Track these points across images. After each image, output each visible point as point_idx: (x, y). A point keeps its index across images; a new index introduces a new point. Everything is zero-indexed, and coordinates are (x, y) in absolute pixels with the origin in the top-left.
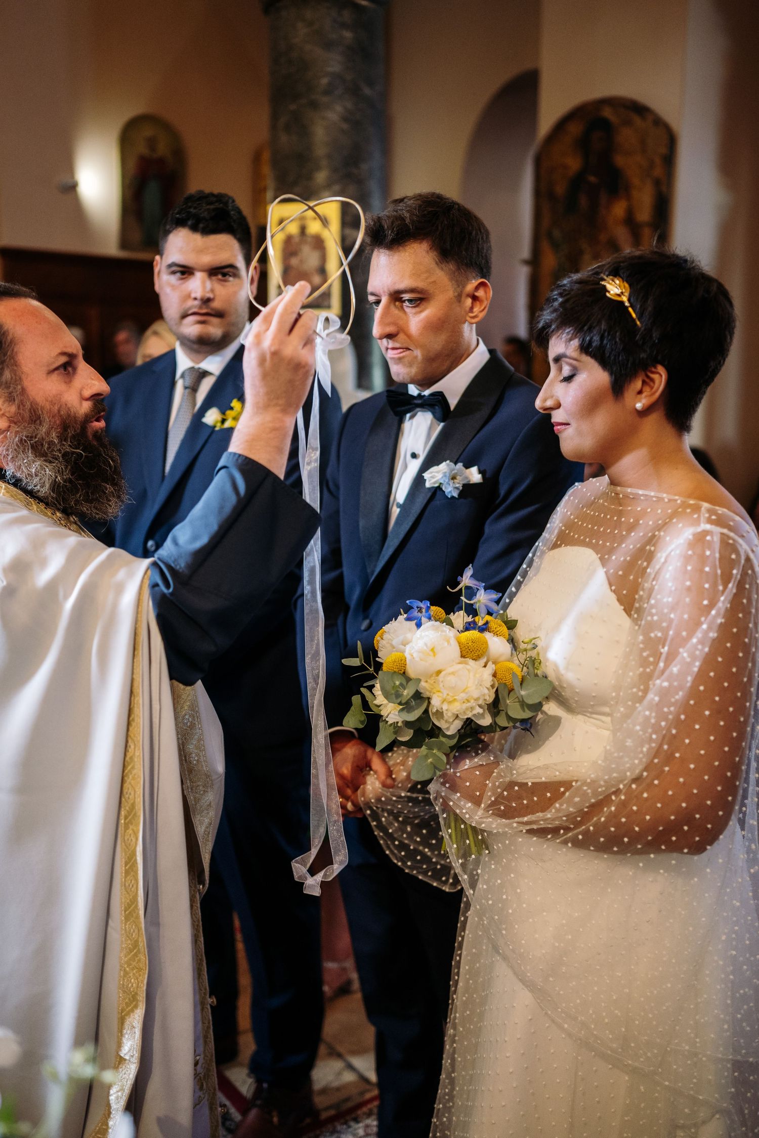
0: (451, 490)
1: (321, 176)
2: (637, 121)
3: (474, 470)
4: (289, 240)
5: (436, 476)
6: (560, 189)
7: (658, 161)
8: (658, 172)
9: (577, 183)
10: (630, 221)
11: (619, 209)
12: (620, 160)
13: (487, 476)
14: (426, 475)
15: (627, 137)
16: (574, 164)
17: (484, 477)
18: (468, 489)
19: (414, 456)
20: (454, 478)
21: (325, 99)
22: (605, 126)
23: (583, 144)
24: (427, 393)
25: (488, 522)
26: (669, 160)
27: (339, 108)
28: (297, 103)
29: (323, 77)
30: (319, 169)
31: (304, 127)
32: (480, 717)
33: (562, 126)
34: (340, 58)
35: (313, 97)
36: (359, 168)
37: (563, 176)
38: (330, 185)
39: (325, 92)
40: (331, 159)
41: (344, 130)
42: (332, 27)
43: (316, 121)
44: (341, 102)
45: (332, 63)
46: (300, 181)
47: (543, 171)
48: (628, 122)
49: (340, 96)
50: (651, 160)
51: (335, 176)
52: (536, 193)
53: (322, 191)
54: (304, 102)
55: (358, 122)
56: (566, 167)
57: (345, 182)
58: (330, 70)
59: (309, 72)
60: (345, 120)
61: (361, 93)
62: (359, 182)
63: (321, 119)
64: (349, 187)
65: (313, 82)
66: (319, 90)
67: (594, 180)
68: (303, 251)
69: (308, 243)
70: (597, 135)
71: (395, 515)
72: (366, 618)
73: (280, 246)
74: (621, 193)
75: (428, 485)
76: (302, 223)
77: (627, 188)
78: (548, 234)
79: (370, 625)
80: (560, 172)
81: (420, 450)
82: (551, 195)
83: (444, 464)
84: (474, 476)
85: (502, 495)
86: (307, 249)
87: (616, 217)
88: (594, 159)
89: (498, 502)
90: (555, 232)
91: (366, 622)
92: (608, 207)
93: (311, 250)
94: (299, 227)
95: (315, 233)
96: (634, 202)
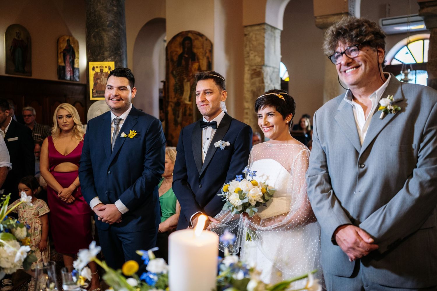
0: (222, 148)
1: (106, 54)
2: (200, 38)
3: (228, 142)
4: (96, 74)
5: (217, 144)
6: (175, 58)
7: (208, 51)
8: (208, 55)
9: (181, 56)
10: (199, 69)
11: (196, 66)
12: (195, 50)
14: (215, 144)
15: (197, 43)
16: (180, 51)
17: (230, 144)
18: (227, 147)
19: (208, 139)
20: (223, 145)
21: (108, 29)
22: (189, 39)
23: (183, 44)
24: (211, 122)
26: (211, 51)
27: (113, 32)
28: (98, 29)
29: (107, 22)
30: (107, 51)
31: (101, 37)
32: (260, 200)
33: (174, 38)
34: (113, 16)
35: (104, 28)
36: (120, 51)
37: (176, 54)
38: (111, 56)
39: (108, 26)
40: (111, 48)
41: (115, 39)
42: (110, 6)
43: (105, 35)
44: (114, 30)
45: (110, 18)
46: (100, 55)
47: (169, 52)
48: (197, 39)
49: (113, 28)
50: (205, 51)
51: (112, 53)
52: (167, 59)
53: (108, 58)
54: (101, 29)
55: (119, 37)
56: (177, 51)
57: (116, 55)
58: (110, 19)
59: (102, 20)
60: (115, 35)
61: (120, 27)
62: (120, 56)
63: (107, 35)
64: (117, 57)
65: (104, 23)
66: (106, 26)
67: (187, 56)
68: (102, 78)
69: (104, 75)
70: (187, 42)
71: (204, 156)
72: (200, 184)
73: (93, 76)
74: (196, 61)
75: (215, 147)
76: (102, 69)
77: (198, 59)
78: (172, 73)
79: (202, 186)
80: (175, 53)
81: (209, 137)
82: (172, 60)
83: (219, 141)
84: (228, 144)
85: (235, 149)
86: (103, 77)
87: (195, 68)
88: (186, 49)
89: (234, 151)
90: (174, 72)
91: (200, 186)
92: (192, 65)
93: (105, 77)
94: (100, 70)
95: (106, 72)
96: (201, 64)
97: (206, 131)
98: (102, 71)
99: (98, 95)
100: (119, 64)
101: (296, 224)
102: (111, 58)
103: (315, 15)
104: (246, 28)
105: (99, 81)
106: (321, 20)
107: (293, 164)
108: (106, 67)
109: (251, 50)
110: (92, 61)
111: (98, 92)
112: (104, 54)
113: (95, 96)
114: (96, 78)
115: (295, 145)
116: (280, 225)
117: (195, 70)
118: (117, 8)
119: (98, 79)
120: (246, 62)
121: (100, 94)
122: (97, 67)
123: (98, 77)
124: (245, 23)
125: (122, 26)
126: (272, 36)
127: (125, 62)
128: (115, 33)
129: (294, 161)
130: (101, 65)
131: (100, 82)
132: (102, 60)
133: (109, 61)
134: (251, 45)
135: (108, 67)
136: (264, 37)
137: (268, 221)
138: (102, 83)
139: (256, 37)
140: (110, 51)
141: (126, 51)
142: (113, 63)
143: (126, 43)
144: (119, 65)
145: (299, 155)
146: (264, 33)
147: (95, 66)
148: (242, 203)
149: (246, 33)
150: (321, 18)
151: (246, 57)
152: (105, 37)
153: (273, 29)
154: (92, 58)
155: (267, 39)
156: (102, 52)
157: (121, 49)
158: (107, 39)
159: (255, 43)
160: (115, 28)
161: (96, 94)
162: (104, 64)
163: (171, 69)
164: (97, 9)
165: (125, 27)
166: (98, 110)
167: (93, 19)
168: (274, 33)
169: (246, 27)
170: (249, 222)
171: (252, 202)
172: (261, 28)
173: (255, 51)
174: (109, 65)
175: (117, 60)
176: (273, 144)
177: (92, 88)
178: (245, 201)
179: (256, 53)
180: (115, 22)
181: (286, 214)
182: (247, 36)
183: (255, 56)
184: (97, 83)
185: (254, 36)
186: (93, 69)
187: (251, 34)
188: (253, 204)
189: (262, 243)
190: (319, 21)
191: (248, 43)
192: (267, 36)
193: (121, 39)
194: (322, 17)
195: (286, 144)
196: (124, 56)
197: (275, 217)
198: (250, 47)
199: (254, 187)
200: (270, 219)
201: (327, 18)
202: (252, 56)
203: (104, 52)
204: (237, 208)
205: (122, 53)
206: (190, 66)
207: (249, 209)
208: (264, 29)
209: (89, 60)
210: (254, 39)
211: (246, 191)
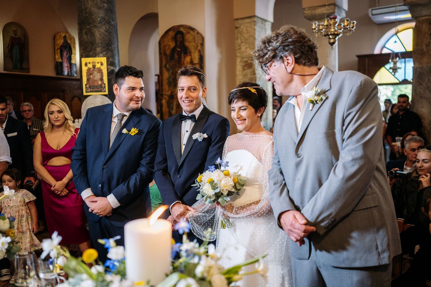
0: (200, 140)
1: (98, 50)
2: (192, 32)
3: (205, 134)
4: (89, 69)
5: (195, 136)
6: (168, 52)
7: (199, 45)
8: (199, 48)
9: (174, 50)
10: (192, 62)
11: (188, 59)
12: (187, 44)
13: (209, 135)
14: (193, 136)
15: (189, 37)
16: (172, 45)
18: (204, 139)
19: (187, 131)
20: (200, 137)
21: (99, 25)
22: (181, 33)
23: (175, 38)
24: (190, 115)
25: (210, 147)
26: (202, 44)
27: (104, 28)
28: (90, 26)
29: (98, 18)
30: (99, 47)
31: (93, 33)
32: (231, 189)
33: (167, 32)
34: (104, 12)
35: (95, 24)
36: (112, 47)
37: (169, 48)
38: (102, 52)
39: (99, 23)
40: (102, 44)
41: (106, 35)
42: (100, 3)
43: (97, 31)
44: (105, 26)
45: (101, 14)
46: (92, 51)
47: (162, 46)
48: (189, 33)
49: (104, 24)
50: (197, 44)
51: (104, 49)
52: (160, 53)
53: (100, 54)
54: (92, 25)
55: (110, 33)
56: (169, 45)
57: (107, 51)
58: (100, 16)
59: (93, 16)
60: (106, 32)
61: (111, 23)
62: (112, 51)
63: (99, 31)
64: (109, 53)
65: (95, 20)
66: (97, 22)
67: (179, 50)
68: (94, 73)
69: (96, 70)
70: (179, 36)
71: (183, 147)
72: (179, 175)
73: (86, 72)
74: (189, 54)
75: (194, 139)
76: (94, 64)
77: (190, 53)
78: (165, 66)
79: (181, 176)
80: (167, 47)
81: (188, 130)
82: (165, 54)
83: (197, 133)
84: (205, 136)
85: (213, 140)
86: (96, 73)
87: (188, 62)
88: (178, 43)
89: (212, 142)
90: (168, 66)
91: (179, 176)
92: (184, 58)
93: (98, 73)
94: (93, 65)
95: (99, 67)
96: (193, 57)
97: (185, 124)
98: (94, 66)
99: (92, 90)
100: (111, 59)
101: (267, 212)
102: (103, 54)
103: (304, 6)
104: (237, 21)
105: (91, 76)
106: (309, 12)
107: (264, 154)
108: (98, 63)
109: (242, 42)
110: (84, 57)
111: (91, 87)
112: (96, 50)
113: (88, 91)
114: (88, 74)
115: (266, 136)
116: (253, 213)
117: (187, 63)
118: (108, 4)
119: (91, 74)
120: (238, 55)
121: (93, 89)
122: (90, 63)
123: (91, 73)
124: (236, 17)
125: (113, 23)
126: (262, 28)
127: (117, 58)
128: (106, 29)
129: (264, 151)
130: (93, 61)
131: (93, 77)
132: (95, 55)
133: (100, 57)
134: (242, 38)
135: (100, 62)
136: (255, 30)
137: (240, 209)
138: (94, 78)
139: (247, 30)
140: (102, 47)
141: (118, 46)
142: (105, 58)
143: (117, 38)
144: (112, 61)
145: (268, 146)
146: (255, 25)
147: (88, 62)
148: (214, 193)
149: (237, 26)
150: (309, 10)
151: (238, 50)
152: (97, 33)
153: (263, 21)
154: (84, 54)
155: (258, 31)
156: (94, 48)
157: (113, 45)
158: (98, 35)
159: (246, 35)
160: (106, 24)
161: (89, 89)
162: (96, 60)
163: (164, 63)
164: (88, 6)
165: (116, 23)
166: (92, 104)
167: (85, 16)
168: (265, 25)
169: (237, 19)
170: (222, 210)
171: (224, 192)
172: (252, 20)
173: (246, 44)
174: (101, 61)
175: (109, 56)
176: (245, 135)
177: (86, 83)
178: (217, 191)
179: (247, 46)
180: (106, 18)
181: (257, 203)
182: (238, 29)
183: (246, 48)
184: (90, 78)
185: (245, 28)
186: (86, 65)
187: (242, 27)
188: (225, 193)
189: (235, 230)
190: (308, 12)
191: (239, 35)
192: (257, 28)
193: (113, 35)
194: (310, 8)
195: (257, 135)
196: (116, 52)
197: (248, 205)
198: (241, 39)
199: (226, 177)
200: (242, 208)
201: (315, 9)
202: (243, 48)
203: (95, 48)
204: (210, 197)
205: (113, 49)
206: (182, 59)
207: (221, 198)
208: (255, 21)
209: (81, 56)
210: (245, 31)
211: (218, 181)
